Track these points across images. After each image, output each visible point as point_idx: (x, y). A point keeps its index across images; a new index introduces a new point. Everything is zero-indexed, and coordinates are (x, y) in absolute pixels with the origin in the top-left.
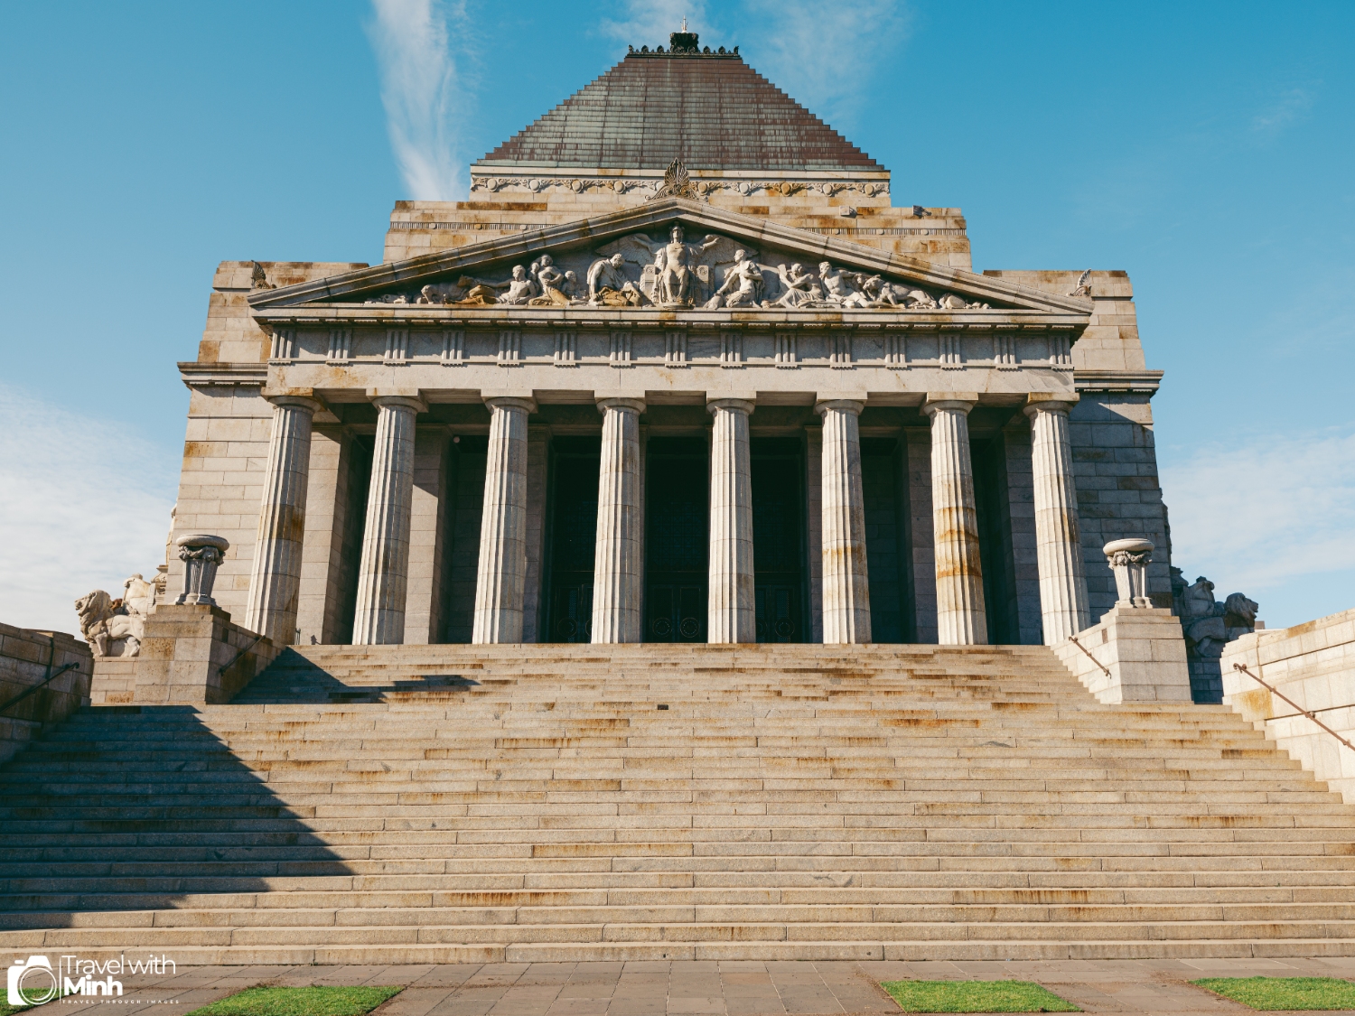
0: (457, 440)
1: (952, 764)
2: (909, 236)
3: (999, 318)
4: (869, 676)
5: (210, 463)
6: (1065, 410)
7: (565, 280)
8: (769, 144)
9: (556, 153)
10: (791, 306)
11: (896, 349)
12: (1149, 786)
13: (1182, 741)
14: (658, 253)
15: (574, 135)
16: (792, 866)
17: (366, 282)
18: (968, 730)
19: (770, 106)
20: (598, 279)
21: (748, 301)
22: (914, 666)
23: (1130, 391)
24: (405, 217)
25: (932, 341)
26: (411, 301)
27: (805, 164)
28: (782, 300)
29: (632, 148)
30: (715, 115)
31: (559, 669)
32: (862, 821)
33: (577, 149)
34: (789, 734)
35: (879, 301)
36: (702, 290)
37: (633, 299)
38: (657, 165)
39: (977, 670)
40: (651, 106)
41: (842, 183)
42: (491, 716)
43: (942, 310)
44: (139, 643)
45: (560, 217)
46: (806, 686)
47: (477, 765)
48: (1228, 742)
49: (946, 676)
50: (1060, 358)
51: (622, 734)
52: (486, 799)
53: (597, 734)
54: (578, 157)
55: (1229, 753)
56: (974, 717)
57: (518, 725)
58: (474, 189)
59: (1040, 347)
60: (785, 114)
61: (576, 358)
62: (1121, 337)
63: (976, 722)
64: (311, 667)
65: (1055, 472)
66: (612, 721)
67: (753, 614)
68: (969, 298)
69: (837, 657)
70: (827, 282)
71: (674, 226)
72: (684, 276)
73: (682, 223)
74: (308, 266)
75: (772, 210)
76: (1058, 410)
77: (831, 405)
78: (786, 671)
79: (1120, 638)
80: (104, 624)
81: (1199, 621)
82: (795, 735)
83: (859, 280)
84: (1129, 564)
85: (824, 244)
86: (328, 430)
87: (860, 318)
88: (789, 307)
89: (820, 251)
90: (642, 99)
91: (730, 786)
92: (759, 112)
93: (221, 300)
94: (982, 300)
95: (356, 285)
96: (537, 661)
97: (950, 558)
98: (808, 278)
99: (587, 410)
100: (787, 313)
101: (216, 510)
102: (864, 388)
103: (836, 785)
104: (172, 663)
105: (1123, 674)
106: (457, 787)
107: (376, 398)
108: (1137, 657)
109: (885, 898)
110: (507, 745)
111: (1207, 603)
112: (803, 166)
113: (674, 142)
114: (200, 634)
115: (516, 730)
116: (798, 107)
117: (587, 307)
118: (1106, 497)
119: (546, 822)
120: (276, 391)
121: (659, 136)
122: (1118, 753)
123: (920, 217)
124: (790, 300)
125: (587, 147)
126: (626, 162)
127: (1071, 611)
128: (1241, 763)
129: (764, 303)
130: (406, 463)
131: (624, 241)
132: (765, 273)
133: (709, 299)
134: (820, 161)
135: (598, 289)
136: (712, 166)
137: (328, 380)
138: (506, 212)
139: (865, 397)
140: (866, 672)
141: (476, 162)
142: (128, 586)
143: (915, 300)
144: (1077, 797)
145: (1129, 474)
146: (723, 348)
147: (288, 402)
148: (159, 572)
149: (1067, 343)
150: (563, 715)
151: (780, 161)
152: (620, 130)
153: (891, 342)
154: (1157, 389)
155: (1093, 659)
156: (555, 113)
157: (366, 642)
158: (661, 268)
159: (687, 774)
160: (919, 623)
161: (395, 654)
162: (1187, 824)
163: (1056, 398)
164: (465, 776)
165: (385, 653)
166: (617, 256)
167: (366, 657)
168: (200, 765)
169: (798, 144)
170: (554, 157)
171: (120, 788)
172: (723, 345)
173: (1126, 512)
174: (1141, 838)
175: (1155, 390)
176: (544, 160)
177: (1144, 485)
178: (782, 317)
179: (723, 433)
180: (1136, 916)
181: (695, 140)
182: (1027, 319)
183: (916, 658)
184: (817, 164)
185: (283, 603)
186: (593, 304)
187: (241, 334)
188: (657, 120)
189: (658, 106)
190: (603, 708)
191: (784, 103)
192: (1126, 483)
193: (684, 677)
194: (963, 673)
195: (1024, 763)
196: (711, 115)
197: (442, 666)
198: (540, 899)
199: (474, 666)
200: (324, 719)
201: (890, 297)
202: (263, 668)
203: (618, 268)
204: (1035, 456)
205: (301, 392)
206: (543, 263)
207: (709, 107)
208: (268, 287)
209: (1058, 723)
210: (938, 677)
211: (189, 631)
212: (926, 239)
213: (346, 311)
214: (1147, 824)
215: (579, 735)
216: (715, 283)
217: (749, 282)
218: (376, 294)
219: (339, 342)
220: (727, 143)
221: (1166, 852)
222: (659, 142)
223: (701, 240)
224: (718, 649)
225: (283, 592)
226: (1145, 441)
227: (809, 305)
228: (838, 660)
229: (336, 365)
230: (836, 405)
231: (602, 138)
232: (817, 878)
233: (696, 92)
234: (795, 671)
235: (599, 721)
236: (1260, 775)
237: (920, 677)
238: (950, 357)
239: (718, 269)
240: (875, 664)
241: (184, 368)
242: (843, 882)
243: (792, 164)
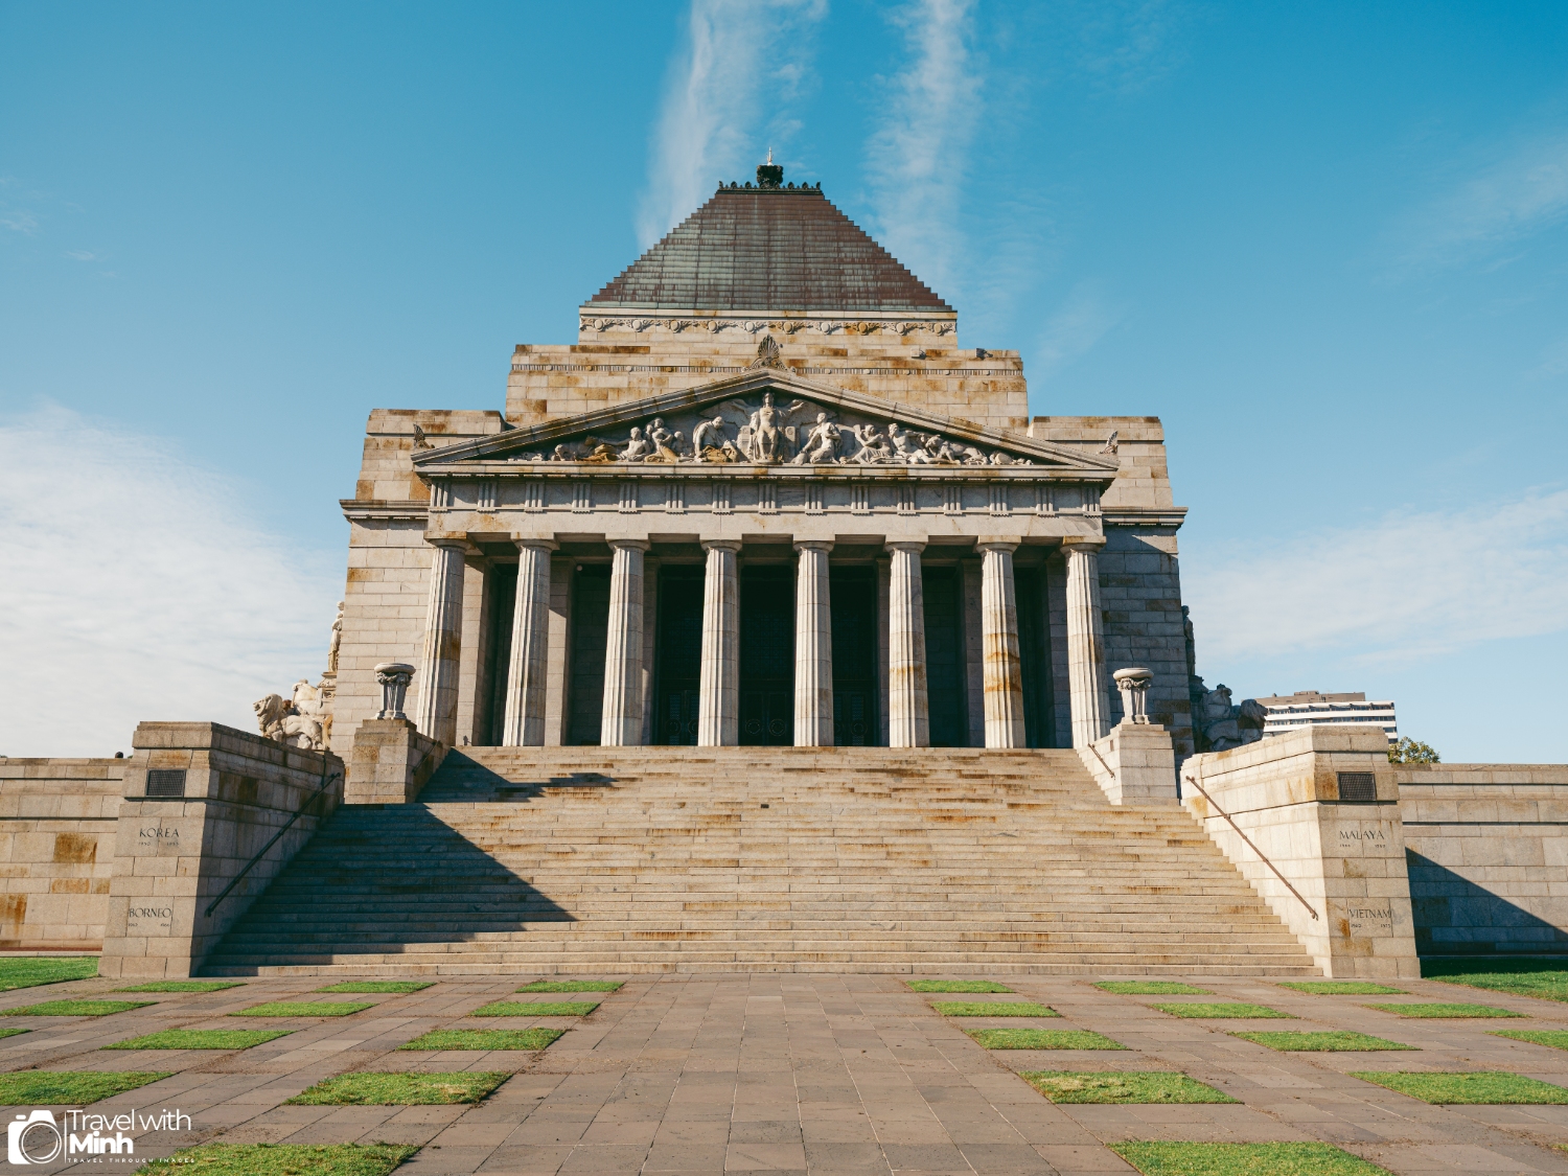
0: (580, 568)
1: (972, 849)
2: (973, 376)
3: (1041, 473)
4: (925, 776)
5: (369, 587)
6: (1094, 551)
7: (674, 439)
8: (848, 284)
9: (656, 295)
10: (865, 463)
11: (953, 499)
12: (1108, 866)
13: (1140, 833)
14: (753, 415)
15: (671, 275)
16: (855, 917)
17: (508, 443)
18: (988, 825)
19: (849, 244)
20: (702, 439)
21: (829, 457)
22: (962, 767)
23: (1159, 524)
24: (525, 360)
25: (984, 491)
26: (546, 458)
27: (880, 304)
28: (857, 457)
29: (724, 288)
30: (799, 254)
31: (674, 768)
32: (905, 889)
33: (674, 289)
34: (857, 827)
35: (939, 456)
36: (789, 448)
37: (732, 456)
38: (747, 306)
39: (1013, 771)
40: (740, 245)
41: (913, 323)
42: (641, 812)
43: (992, 466)
44: (310, 739)
45: (662, 360)
46: (874, 784)
47: (637, 848)
48: (1174, 834)
49: (987, 776)
50: (1091, 507)
51: (736, 826)
52: (647, 872)
53: (719, 826)
54: (676, 298)
55: (1173, 842)
56: (993, 814)
57: (661, 819)
58: (583, 329)
59: (1075, 497)
60: (863, 252)
61: (684, 506)
62: (1153, 476)
63: (994, 818)
64: (476, 766)
65: (1084, 604)
66: (729, 816)
67: (832, 722)
68: (1015, 455)
69: (900, 759)
70: (895, 440)
71: (766, 392)
72: (775, 436)
73: (773, 390)
74: (447, 413)
75: (850, 352)
76: (1088, 551)
77: (898, 546)
78: (859, 771)
79: (1122, 748)
80: (279, 723)
81: (1215, 723)
82: (861, 827)
83: (922, 439)
84: (1133, 688)
85: (892, 409)
86: (475, 562)
87: (922, 473)
88: (863, 463)
89: (889, 415)
90: (731, 237)
91: (815, 864)
92: (839, 251)
93: (374, 443)
94: (1026, 457)
95: (502, 444)
96: (656, 762)
97: (995, 676)
98: (879, 438)
99: (694, 549)
100: (861, 468)
101: (375, 627)
102: (925, 532)
103: (889, 864)
104: (378, 765)
105: (1123, 778)
106: (626, 864)
107: (519, 540)
108: (1135, 764)
109: (916, 937)
110: (655, 834)
111: (1223, 708)
112: (878, 306)
113: (761, 283)
114: (398, 743)
115: (660, 822)
116: (875, 245)
117: (693, 464)
118: (1135, 617)
119: (691, 888)
120: (435, 536)
121: (748, 276)
122: (1091, 842)
123: (983, 358)
124: (863, 457)
125: (684, 287)
126: (718, 303)
127: (1094, 720)
128: (1179, 850)
129: (842, 459)
130: (544, 595)
131: (724, 405)
132: (843, 433)
133: (796, 455)
134: (894, 301)
135: (702, 447)
136: (798, 307)
137: (479, 527)
138: (613, 355)
139: (926, 540)
140: (923, 772)
141: (583, 304)
142: (296, 690)
143: (970, 456)
144: (1056, 873)
145: (1156, 597)
146: (807, 498)
147: (446, 544)
148: (323, 678)
149: (1098, 493)
150: (693, 812)
151: (858, 301)
152: (713, 270)
153: (949, 491)
154: (1182, 523)
155: (1104, 764)
156: (653, 252)
157: (515, 744)
158: (755, 429)
159: (784, 856)
160: (971, 728)
161: (540, 754)
162: (1127, 891)
163: (1086, 540)
164: (630, 856)
165: (532, 754)
166: (718, 419)
167: (518, 757)
168: (442, 848)
169: (874, 284)
170: (654, 298)
171: (392, 864)
172: (808, 495)
173: (1152, 629)
174: (1093, 901)
175: (1180, 525)
176: (645, 301)
177: (1169, 607)
178: (857, 472)
179: (807, 570)
180: (1078, 950)
181: (781, 280)
182: (1063, 474)
183: (965, 760)
184: (892, 304)
185: (446, 714)
186: (698, 460)
187: (392, 474)
188: (746, 259)
189: (747, 245)
190: (721, 806)
191: (862, 241)
192: (1153, 605)
193: (775, 776)
194: (1001, 773)
195: (1023, 849)
196: (795, 254)
197: (580, 765)
198: (693, 936)
199: (606, 766)
200: (520, 813)
201: (948, 454)
202: (437, 767)
203: (719, 429)
204: (1068, 590)
205: (457, 536)
206: (656, 425)
207: (793, 245)
208: (428, 447)
209: (1054, 819)
210: (981, 776)
211: (390, 741)
212: (987, 379)
213: (492, 467)
214: (1100, 891)
215: (705, 826)
216: (801, 441)
217: (829, 441)
218: (518, 452)
219: (487, 493)
220: (810, 283)
221: (1108, 910)
222: (747, 282)
223: (788, 404)
224: (803, 751)
225: (446, 703)
226: (1170, 568)
227: (880, 461)
228: (901, 762)
229: (485, 512)
230: (902, 546)
231: (697, 278)
232: (873, 924)
233: (782, 230)
234: (866, 771)
235: (719, 816)
236: (1189, 858)
237: (966, 776)
238: (998, 505)
239: (803, 429)
240: (931, 765)
241: (345, 504)
242: (889, 927)
243: (868, 304)
